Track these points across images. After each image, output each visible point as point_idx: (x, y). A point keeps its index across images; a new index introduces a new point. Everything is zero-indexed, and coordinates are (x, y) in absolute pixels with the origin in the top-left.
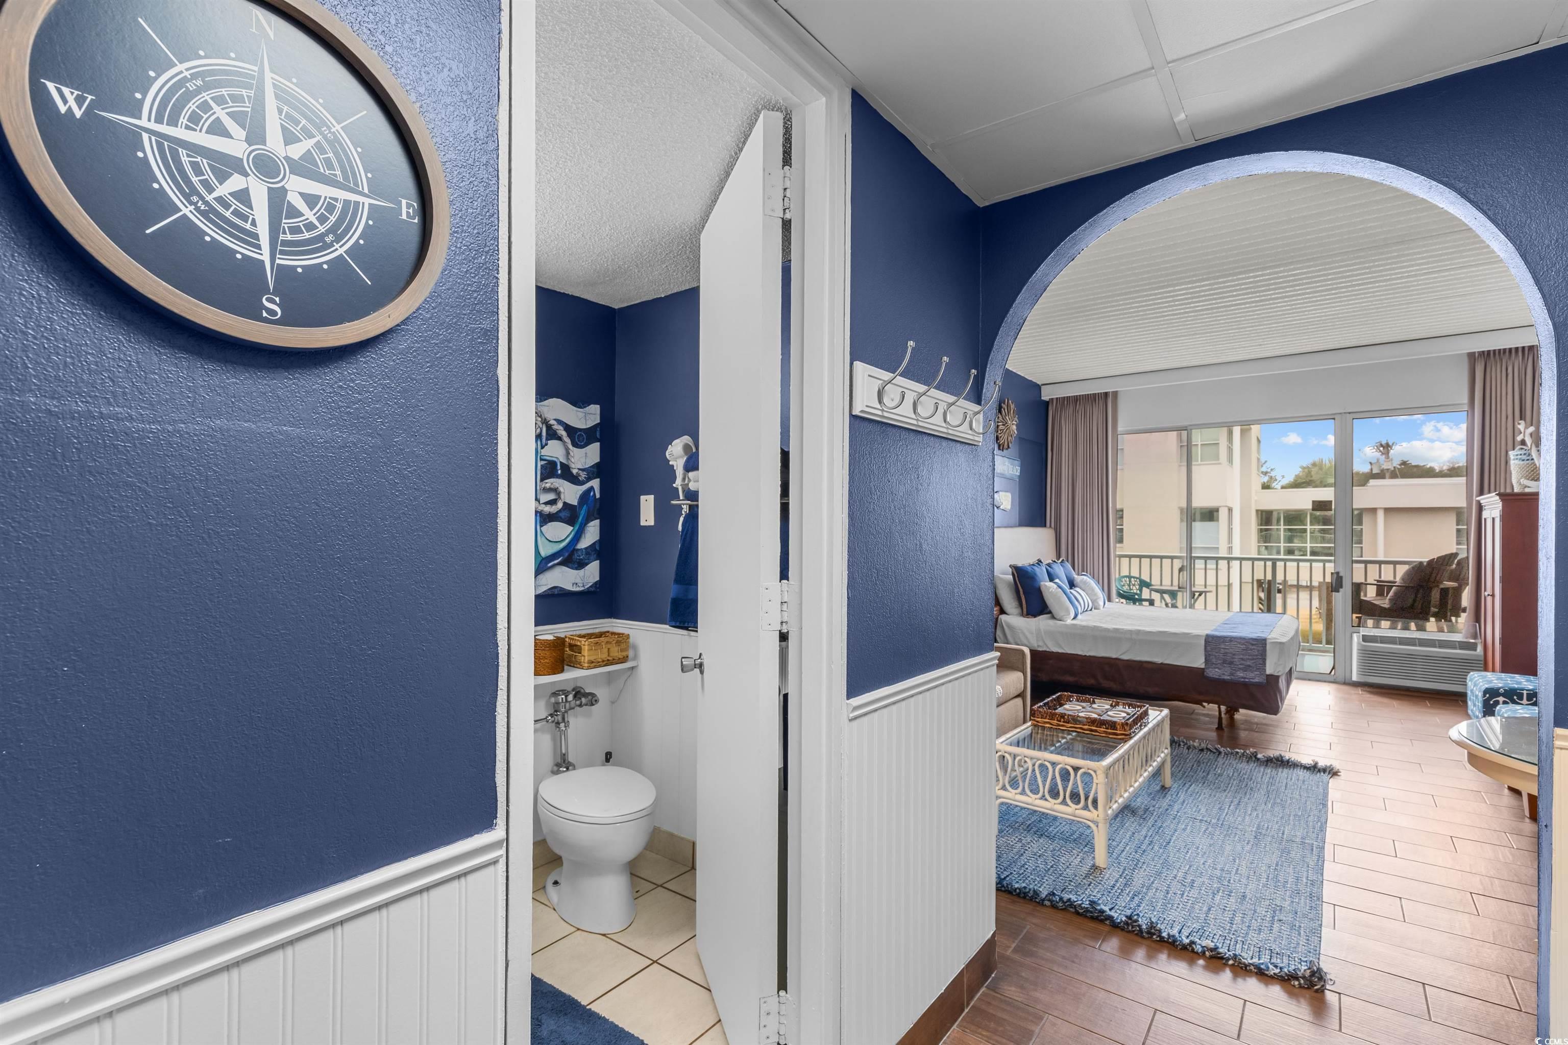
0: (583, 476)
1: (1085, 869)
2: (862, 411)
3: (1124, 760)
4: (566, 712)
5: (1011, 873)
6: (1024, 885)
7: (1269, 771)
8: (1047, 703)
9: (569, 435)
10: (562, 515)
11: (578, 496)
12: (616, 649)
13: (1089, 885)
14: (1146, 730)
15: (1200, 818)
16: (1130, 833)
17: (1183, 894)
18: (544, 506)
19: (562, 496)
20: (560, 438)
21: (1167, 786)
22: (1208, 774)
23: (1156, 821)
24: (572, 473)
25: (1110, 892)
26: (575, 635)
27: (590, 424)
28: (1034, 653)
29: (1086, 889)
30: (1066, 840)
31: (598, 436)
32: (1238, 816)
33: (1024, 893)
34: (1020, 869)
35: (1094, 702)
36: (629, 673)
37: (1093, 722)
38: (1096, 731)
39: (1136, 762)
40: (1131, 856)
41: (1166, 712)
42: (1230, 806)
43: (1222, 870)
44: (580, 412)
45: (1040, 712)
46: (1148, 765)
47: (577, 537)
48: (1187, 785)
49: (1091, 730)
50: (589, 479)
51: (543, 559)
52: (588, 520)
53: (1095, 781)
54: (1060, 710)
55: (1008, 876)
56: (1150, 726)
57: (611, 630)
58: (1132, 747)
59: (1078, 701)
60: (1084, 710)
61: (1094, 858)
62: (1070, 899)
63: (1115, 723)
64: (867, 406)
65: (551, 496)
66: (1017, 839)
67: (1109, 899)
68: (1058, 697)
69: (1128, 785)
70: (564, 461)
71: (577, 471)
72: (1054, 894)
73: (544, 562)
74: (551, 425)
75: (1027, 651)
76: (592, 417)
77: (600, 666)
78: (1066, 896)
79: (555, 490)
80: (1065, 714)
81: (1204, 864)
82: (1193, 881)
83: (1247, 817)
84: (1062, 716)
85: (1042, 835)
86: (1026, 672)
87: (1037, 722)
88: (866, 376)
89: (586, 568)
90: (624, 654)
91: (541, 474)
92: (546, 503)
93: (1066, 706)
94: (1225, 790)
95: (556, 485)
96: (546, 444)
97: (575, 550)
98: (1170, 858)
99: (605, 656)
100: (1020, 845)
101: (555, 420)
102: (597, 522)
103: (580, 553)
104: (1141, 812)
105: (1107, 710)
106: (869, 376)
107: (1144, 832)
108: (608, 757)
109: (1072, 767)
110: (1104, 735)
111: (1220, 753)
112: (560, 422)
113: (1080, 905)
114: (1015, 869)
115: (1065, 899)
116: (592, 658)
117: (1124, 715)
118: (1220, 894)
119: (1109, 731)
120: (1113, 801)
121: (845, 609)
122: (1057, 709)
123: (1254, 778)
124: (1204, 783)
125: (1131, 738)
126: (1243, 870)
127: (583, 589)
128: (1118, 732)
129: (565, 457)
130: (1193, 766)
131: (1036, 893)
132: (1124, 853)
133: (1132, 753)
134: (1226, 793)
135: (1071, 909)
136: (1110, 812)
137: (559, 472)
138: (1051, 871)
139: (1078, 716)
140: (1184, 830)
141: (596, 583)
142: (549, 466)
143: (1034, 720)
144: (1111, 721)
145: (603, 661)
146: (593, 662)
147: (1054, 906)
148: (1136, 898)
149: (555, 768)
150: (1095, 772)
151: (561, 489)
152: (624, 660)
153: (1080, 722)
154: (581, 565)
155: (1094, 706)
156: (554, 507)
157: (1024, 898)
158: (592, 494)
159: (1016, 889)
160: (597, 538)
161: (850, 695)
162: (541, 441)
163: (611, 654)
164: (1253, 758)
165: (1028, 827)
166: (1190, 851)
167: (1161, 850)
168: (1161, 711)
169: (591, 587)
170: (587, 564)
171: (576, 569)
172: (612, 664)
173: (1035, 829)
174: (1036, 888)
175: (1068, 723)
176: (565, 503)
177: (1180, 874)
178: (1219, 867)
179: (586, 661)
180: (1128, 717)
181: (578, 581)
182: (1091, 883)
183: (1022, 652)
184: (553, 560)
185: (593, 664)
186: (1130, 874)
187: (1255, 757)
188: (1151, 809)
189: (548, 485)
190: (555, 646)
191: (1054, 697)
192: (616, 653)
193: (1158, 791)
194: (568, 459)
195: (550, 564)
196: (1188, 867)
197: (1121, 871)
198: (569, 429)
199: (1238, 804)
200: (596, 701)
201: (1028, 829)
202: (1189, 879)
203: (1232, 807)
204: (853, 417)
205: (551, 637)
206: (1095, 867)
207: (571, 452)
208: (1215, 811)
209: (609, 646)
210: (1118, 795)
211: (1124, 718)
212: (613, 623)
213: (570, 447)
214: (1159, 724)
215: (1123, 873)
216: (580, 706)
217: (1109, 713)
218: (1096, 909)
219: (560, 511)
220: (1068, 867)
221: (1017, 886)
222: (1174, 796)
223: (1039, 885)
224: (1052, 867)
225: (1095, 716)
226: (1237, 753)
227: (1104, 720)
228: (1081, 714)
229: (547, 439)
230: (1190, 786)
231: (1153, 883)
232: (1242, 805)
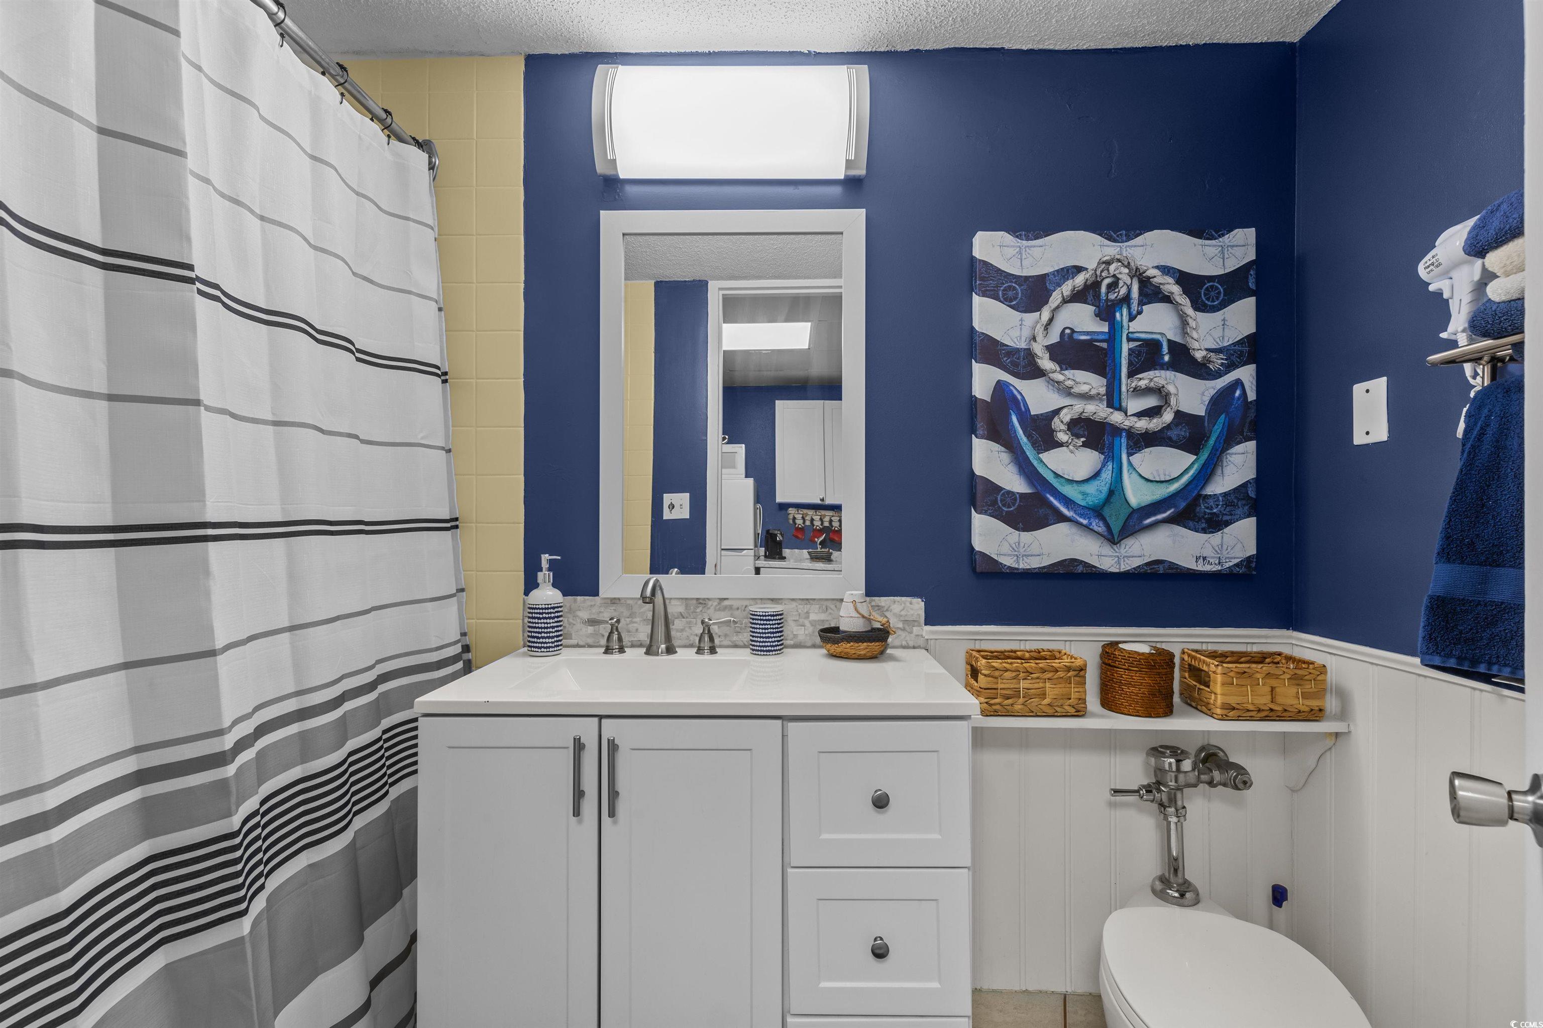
0: (1217, 361)
4: (1179, 789)
9: (1186, 291)
10: (1173, 434)
11: (1207, 399)
12: (1293, 690)
18: (1135, 419)
19: (1173, 401)
20: (1167, 299)
24: (1193, 360)
26: (1197, 651)
27: (1232, 265)
31: (1252, 284)
36: (1329, 742)
44: (1211, 247)
47: (1207, 473)
50: (1230, 367)
51: (1134, 511)
52: (1230, 439)
57: (1286, 651)
65: (1151, 402)
70: (1178, 339)
71: (1204, 353)
73: (1136, 516)
74: (1149, 278)
76: (1239, 252)
77: (1252, 719)
79: (1158, 391)
89: (1226, 530)
90: (1314, 703)
91: (1130, 364)
92: (1140, 415)
95: (1162, 382)
96: (1140, 313)
97: (1200, 497)
99: (1264, 701)
101: (1157, 267)
102: (1250, 446)
103: (1211, 502)
108: (1279, 895)
112: (1166, 270)
116: (1233, 700)
127: (1220, 568)
129: (1179, 331)
137: (1167, 358)
141: (1249, 559)
142: (1145, 349)
145: (1259, 710)
146: (1234, 709)
149: (1159, 886)
151: (1171, 389)
152: (1316, 715)
154: (1214, 524)
156: (1155, 420)
158: (1238, 393)
160: (1249, 473)
162: (1129, 308)
163: (1280, 700)
169: (1237, 565)
170: (1227, 524)
171: (1204, 531)
172: (1280, 719)
176: (1179, 414)
179: (1219, 702)
181: (1208, 552)
184: (1155, 514)
185: (1232, 712)
189: (1143, 384)
190: (1151, 667)
192: (1289, 696)
194: (1185, 333)
195: (1148, 521)
198: (1188, 281)
200: (1245, 783)
205: (1144, 649)
207: (1190, 321)
209: (1273, 682)
212: (1291, 637)
213: (1190, 311)
216: (1211, 783)
219: (1168, 427)
229: (1141, 303)
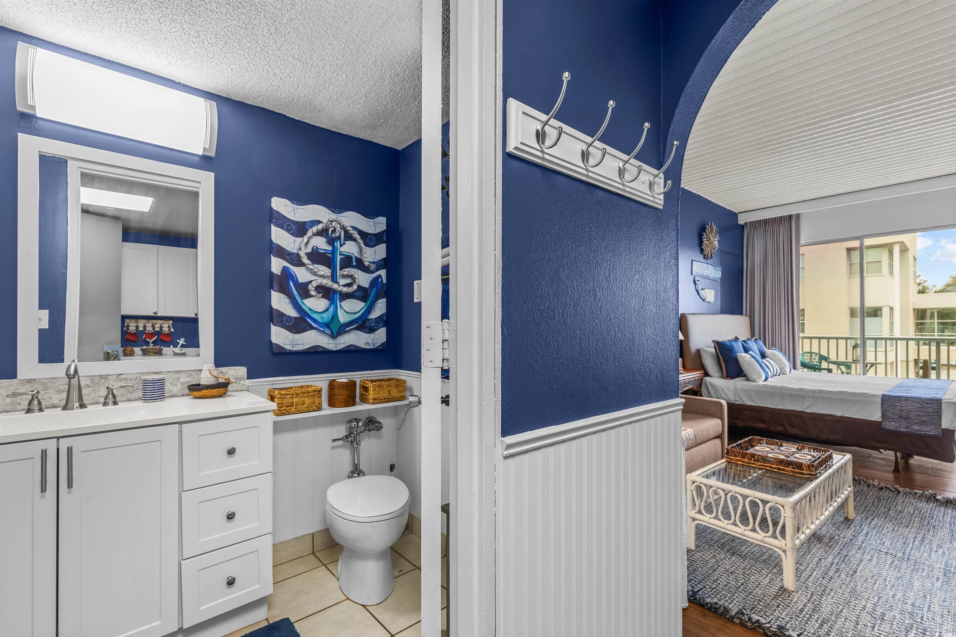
0: (373, 267)
1: (774, 590)
2: (516, 148)
3: (810, 497)
4: (358, 434)
5: (705, 587)
6: (715, 600)
7: (950, 511)
8: (740, 444)
9: (362, 238)
10: (357, 294)
11: (369, 281)
12: (396, 390)
13: (778, 607)
14: (830, 471)
15: (885, 550)
16: (816, 559)
17: (874, 627)
18: (342, 287)
19: (357, 281)
20: (355, 240)
21: (850, 518)
22: (889, 510)
23: (841, 550)
24: (364, 265)
25: (798, 616)
26: (365, 380)
27: (378, 230)
28: (730, 405)
29: (775, 610)
30: (756, 560)
31: (385, 239)
32: (924, 552)
33: (715, 608)
34: (713, 584)
35: (782, 445)
36: (407, 408)
37: (781, 462)
38: (783, 470)
39: (821, 498)
40: (819, 582)
41: (848, 456)
42: (914, 541)
43: (913, 605)
44: (371, 222)
45: (733, 451)
46: (833, 500)
47: (369, 310)
48: (870, 519)
49: (779, 469)
50: (377, 269)
51: (342, 325)
52: (377, 298)
53: (783, 514)
54: (751, 451)
55: (701, 589)
56: (834, 467)
57: (396, 377)
58: (819, 486)
59: (767, 444)
60: (772, 451)
61: (782, 580)
62: (759, 620)
63: (801, 464)
64: (522, 143)
65: (348, 281)
66: (711, 555)
67: (797, 623)
68: (750, 440)
69: (815, 518)
70: (358, 256)
71: (368, 263)
72: (743, 614)
73: (343, 327)
74: (348, 230)
75: (724, 403)
76: (380, 225)
77: (382, 402)
78: (755, 617)
79: (351, 277)
80: (755, 454)
81: (893, 597)
82: (883, 614)
83: (933, 554)
84: (753, 455)
85: (734, 553)
86: (724, 419)
87: (731, 459)
88: (520, 113)
89: (376, 332)
90: (402, 394)
91: (341, 264)
92: (344, 286)
93: (757, 448)
94: (907, 526)
95: (353, 273)
96: (344, 244)
97: (367, 320)
98: (858, 588)
99: (386, 395)
100: (714, 560)
101: (351, 226)
102: (384, 300)
103: (371, 322)
104: (826, 540)
105: (794, 453)
106: (524, 113)
107: (830, 559)
108: (392, 467)
109: (762, 501)
110: (791, 473)
111: (899, 492)
112: (354, 228)
113: (768, 628)
114: (708, 583)
115: (754, 621)
116: (376, 396)
117: (810, 457)
118: (914, 631)
119: (796, 470)
120: (800, 532)
121: (499, 347)
122: (748, 449)
123: (935, 517)
124: (886, 518)
125: (817, 478)
126: (936, 608)
127: (373, 347)
128: (805, 472)
129: (359, 253)
130: (874, 501)
131: (726, 610)
132: (812, 578)
133: (817, 490)
134: (908, 529)
135: (760, 630)
136: (797, 542)
137: (354, 264)
138: (741, 588)
139: (767, 457)
140: (870, 560)
141: (383, 343)
142: (346, 259)
143: (728, 458)
144: (797, 462)
145: (385, 399)
146: (376, 399)
147: (742, 624)
148: (825, 625)
149: (350, 474)
150: (783, 507)
151: (356, 276)
152: (403, 398)
153: (769, 462)
154: (372, 330)
155: (781, 448)
156: (350, 288)
157: (715, 612)
158: (380, 280)
159: (707, 604)
160: (384, 311)
161: (505, 433)
162: (340, 242)
163: (392, 394)
164: (932, 498)
165: (722, 545)
166: (878, 583)
167: (848, 579)
168: (844, 456)
169: (379, 346)
170: (376, 330)
171: (368, 333)
172: (392, 401)
173: (728, 547)
174: (726, 604)
175: (758, 462)
176: (359, 286)
177: (869, 606)
178: (910, 602)
179: (371, 397)
180: (813, 459)
181: (369, 341)
182: (780, 604)
183: (721, 404)
184: (350, 326)
185: (377, 401)
186: (818, 600)
187: (935, 498)
188: (836, 538)
189: (345, 273)
190: (347, 387)
191: (746, 439)
192: (395, 393)
193: (842, 522)
194: (361, 255)
195: (348, 329)
196: (877, 598)
197: (809, 595)
198: (362, 233)
199: (923, 540)
200: (380, 427)
201: (722, 546)
202: (879, 611)
203: (916, 543)
204: (508, 157)
205: (345, 380)
206: (783, 590)
207: (363, 250)
208: (899, 545)
209: (390, 388)
210: (805, 527)
211: (809, 460)
212: (398, 372)
213: (363, 246)
214: (843, 467)
215: (811, 597)
216: (369, 430)
217: (795, 455)
218: (785, 635)
219: (355, 291)
220: (757, 586)
221: (708, 600)
222: (858, 528)
223: (729, 601)
224: (742, 584)
225: (782, 457)
226: (916, 493)
227: (791, 461)
228: (770, 455)
229: (345, 240)
230: (873, 519)
231: (841, 611)
232: (927, 541)
